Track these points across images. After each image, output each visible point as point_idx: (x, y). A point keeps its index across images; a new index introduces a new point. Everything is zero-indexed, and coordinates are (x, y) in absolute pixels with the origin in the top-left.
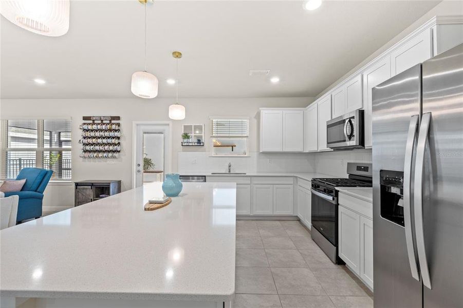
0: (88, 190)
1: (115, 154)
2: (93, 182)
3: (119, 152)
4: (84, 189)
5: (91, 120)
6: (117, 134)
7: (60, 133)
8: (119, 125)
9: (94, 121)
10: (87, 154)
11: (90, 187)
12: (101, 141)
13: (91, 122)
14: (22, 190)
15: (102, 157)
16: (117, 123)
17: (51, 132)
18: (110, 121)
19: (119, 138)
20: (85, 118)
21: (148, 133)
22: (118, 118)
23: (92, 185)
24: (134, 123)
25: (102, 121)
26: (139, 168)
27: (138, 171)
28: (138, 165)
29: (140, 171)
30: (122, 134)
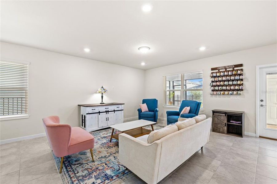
0: (222, 116)
1: (239, 92)
2: (226, 111)
3: (242, 90)
4: (219, 115)
5: (217, 70)
6: (241, 77)
7: (173, 81)
8: (242, 70)
9: (219, 70)
10: (215, 93)
11: (224, 115)
12: (227, 83)
13: (217, 71)
14: (189, 113)
15: (228, 94)
16: (241, 69)
17: (170, 81)
18: (233, 68)
19: (242, 80)
20: (212, 69)
21: (270, 74)
22: (241, 65)
23: (225, 113)
24: (258, 67)
25: (226, 69)
26: (262, 103)
27: (262, 106)
28: (262, 101)
29: (263, 106)
30: (245, 77)
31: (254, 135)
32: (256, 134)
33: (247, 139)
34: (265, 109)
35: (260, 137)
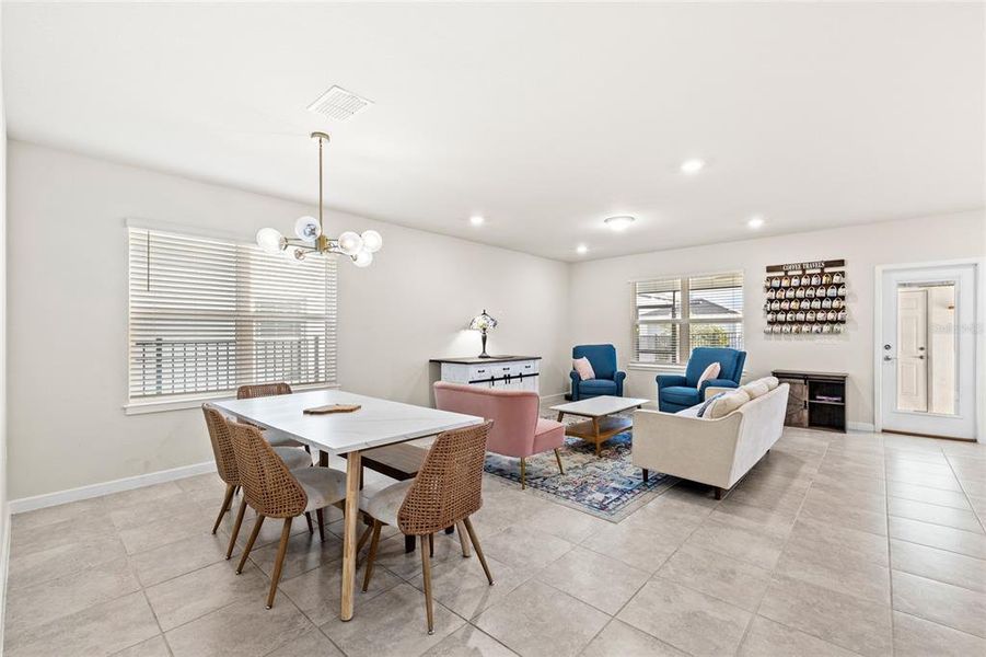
0: (799, 386)
1: (836, 327)
2: (805, 373)
3: (843, 322)
5: (781, 271)
6: (841, 291)
8: (843, 274)
9: (787, 272)
10: (777, 328)
11: (802, 381)
12: (808, 305)
13: (782, 274)
14: (718, 378)
15: (810, 332)
16: (841, 272)
18: (822, 269)
19: (843, 298)
20: (769, 269)
22: (841, 263)
23: (805, 378)
24: (879, 269)
25: (804, 270)
26: (887, 353)
27: (886, 359)
28: (887, 347)
29: (890, 359)
30: (849, 291)
31: (870, 426)
32: (874, 424)
33: (856, 435)
34: (894, 366)
35: (884, 431)
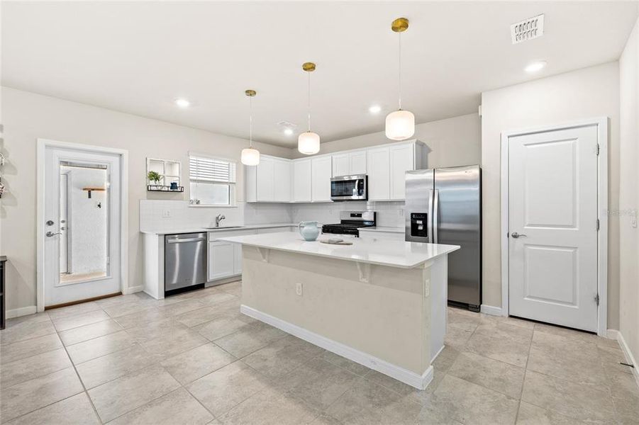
21: (67, 163)
24: (41, 143)
26: (50, 229)
27: (49, 235)
28: (50, 223)
29: (52, 235)
30: (6, 161)
31: (32, 309)
32: (36, 305)
33: (17, 326)
34: (57, 241)
35: (47, 309)
